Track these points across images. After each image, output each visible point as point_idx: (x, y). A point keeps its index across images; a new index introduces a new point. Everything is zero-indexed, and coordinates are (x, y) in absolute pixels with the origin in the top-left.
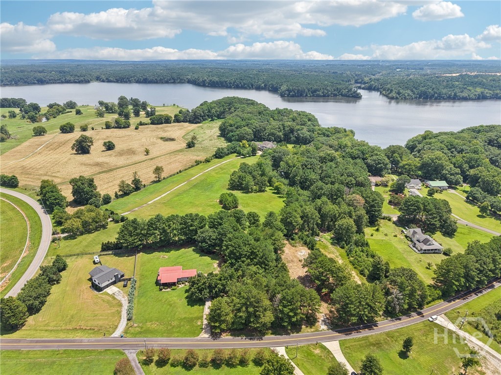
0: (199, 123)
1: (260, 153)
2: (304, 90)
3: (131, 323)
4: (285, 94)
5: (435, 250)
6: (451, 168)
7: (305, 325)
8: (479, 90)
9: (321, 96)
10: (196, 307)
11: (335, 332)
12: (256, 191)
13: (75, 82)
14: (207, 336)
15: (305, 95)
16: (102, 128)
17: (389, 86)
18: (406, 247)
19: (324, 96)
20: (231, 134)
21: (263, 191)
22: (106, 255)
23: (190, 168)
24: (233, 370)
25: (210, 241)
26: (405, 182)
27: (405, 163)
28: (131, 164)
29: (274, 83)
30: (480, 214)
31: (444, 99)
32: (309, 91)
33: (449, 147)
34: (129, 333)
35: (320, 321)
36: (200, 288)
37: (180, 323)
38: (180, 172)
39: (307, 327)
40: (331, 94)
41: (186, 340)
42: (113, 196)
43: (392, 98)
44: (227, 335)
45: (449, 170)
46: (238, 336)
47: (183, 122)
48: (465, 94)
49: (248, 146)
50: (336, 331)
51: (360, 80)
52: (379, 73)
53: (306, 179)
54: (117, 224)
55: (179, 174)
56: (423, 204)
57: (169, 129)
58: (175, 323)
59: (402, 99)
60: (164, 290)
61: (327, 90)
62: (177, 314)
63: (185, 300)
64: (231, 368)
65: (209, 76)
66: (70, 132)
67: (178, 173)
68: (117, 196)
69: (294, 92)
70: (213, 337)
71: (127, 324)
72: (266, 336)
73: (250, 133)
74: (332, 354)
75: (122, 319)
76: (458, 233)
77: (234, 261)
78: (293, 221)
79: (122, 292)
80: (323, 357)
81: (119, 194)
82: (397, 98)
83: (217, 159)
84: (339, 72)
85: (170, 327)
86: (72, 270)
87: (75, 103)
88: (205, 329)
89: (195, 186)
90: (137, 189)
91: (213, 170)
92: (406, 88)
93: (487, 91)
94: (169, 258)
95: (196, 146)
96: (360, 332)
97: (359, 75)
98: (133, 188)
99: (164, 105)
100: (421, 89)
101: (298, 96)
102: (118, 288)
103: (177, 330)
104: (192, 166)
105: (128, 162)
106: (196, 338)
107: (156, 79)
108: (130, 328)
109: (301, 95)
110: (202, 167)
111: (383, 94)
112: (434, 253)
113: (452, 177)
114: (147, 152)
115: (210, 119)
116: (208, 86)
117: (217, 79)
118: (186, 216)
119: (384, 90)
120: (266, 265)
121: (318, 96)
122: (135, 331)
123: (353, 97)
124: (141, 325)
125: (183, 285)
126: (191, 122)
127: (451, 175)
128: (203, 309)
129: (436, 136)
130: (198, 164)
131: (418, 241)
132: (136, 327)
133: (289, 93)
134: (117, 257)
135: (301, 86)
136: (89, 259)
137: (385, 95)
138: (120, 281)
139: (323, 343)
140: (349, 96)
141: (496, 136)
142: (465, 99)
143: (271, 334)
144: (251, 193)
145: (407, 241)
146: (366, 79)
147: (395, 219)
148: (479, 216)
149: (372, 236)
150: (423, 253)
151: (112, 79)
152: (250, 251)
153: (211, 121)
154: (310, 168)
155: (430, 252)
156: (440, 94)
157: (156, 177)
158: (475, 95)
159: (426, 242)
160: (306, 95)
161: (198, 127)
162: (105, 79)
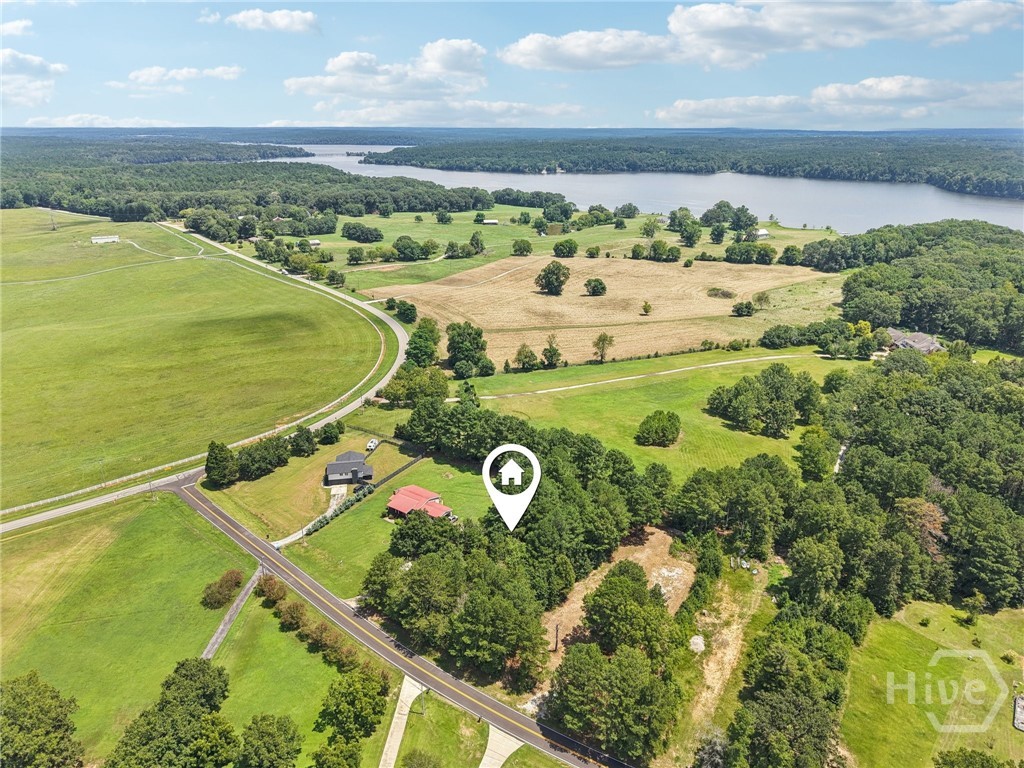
3: (304, 539)
7: (504, 683)
11: (538, 728)
13: (688, 172)
14: (354, 605)
16: (625, 257)
21: (776, 436)
23: (684, 353)
28: (599, 324)
34: (290, 550)
35: (539, 694)
38: (656, 355)
39: (505, 688)
41: (326, 595)
42: (499, 367)
44: (377, 621)
46: (388, 632)
47: (802, 264)
49: (871, 335)
50: (542, 729)
55: (653, 360)
57: (754, 275)
60: (386, 518)
62: (359, 556)
66: (567, 257)
67: (649, 357)
68: (507, 369)
70: (358, 612)
71: (299, 539)
72: (422, 657)
74: (483, 753)
75: (302, 530)
79: (344, 496)
81: (513, 365)
83: (762, 348)
85: (332, 569)
86: (335, 449)
87: (636, 209)
90: (551, 366)
91: (726, 367)
94: (452, 480)
95: (757, 315)
96: (586, 761)
98: (542, 363)
99: (805, 226)
102: (347, 490)
103: (333, 577)
104: (692, 351)
105: (598, 320)
106: (340, 599)
107: (850, 172)
108: (297, 545)
114: (647, 310)
122: (296, 551)
124: (310, 547)
126: (818, 267)
130: (709, 349)
132: (304, 547)
138: (359, 482)
139: (492, 728)
143: (435, 660)
144: (745, 431)
149: (924, 624)
151: (757, 167)
157: (596, 354)
162: (745, 167)
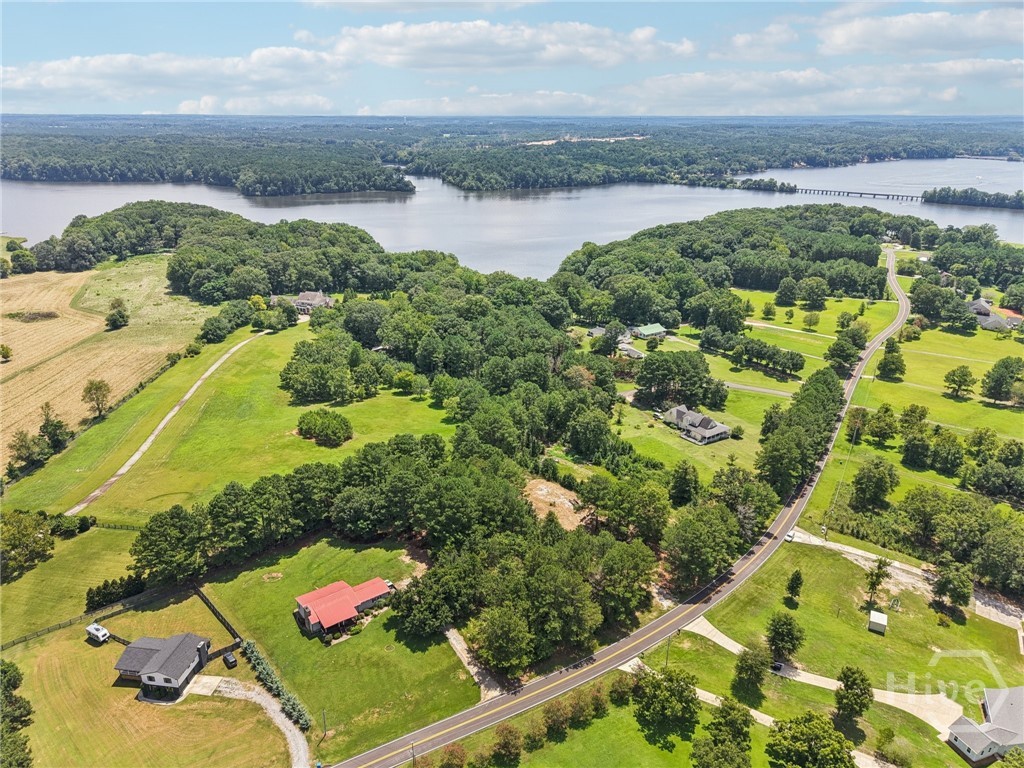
0: (87, 268)
1: (304, 319)
2: (297, 180)
3: (315, 735)
4: (255, 190)
5: (721, 434)
6: (662, 300)
7: (637, 611)
8: (601, 168)
9: (334, 192)
10: (433, 649)
11: (687, 605)
12: (361, 398)
14: (495, 693)
15: (299, 190)
17: (456, 166)
18: (678, 439)
19: (341, 191)
20: (208, 285)
21: (374, 395)
22: (112, 615)
23: (159, 374)
24: (589, 730)
25: (375, 514)
26: (617, 334)
27: (590, 301)
29: (219, 168)
30: (734, 366)
31: (554, 186)
32: (307, 181)
33: (641, 266)
34: (327, 755)
35: (655, 595)
36: (433, 607)
37: (425, 690)
38: (142, 386)
39: (643, 612)
40: (354, 185)
41: (465, 718)
43: (470, 189)
44: (531, 678)
45: (660, 303)
46: (552, 671)
47: (40, 270)
48: (583, 176)
49: (265, 306)
50: (688, 603)
51: (391, 157)
52: (417, 141)
53: (458, 355)
54: (72, 540)
55: (142, 392)
56: (675, 362)
57: (14, 291)
58: (416, 694)
59: (487, 190)
60: (334, 642)
61: (345, 178)
62: (404, 676)
63: (397, 644)
64: (584, 729)
65: (35, 155)
67: (137, 392)
68: (14, 474)
69: (275, 185)
70: (508, 691)
71: (309, 740)
72: (596, 653)
73: (263, 279)
74: (709, 640)
75: (288, 735)
76: (730, 401)
77: (460, 536)
78: (507, 435)
79: (234, 680)
80: (702, 650)
81: (16, 466)
82: (479, 189)
83: (212, 345)
84: (338, 141)
85: (409, 708)
86: (41, 681)
88: (481, 682)
89: (207, 412)
90: (57, 445)
91: (223, 369)
92: (488, 168)
93: (612, 169)
94: (287, 576)
95: (131, 321)
96: (719, 591)
97: (382, 146)
98: (49, 446)
100: (515, 169)
101: (286, 194)
102: (218, 675)
103: (429, 707)
104: (164, 370)
106: (478, 705)
108: (323, 745)
109: (292, 191)
110: (188, 367)
111: (450, 182)
112: (720, 439)
113: (668, 314)
114: (5, 355)
115: (115, 257)
116: (39, 180)
117: (63, 162)
118: (296, 473)
119: (448, 174)
120: (522, 527)
121: (329, 191)
122: (338, 745)
123: (398, 190)
124: (341, 728)
125: (370, 618)
126: (61, 267)
127: (666, 311)
128: (450, 646)
129: (608, 250)
130: (175, 362)
131: (692, 425)
132: (334, 737)
133: (265, 187)
134: (149, 613)
135: (288, 172)
136: (69, 638)
137: (453, 185)
138: (210, 659)
139: (686, 628)
140: (390, 189)
141: (689, 241)
142: (586, 184)
143: (601, 645)
144: (351, 402)
145: (672, 431)
146: (403, 154)
147: (630, 399)
148: (732, 370)
150: (708, 443)
152: (480, 508)
153: (118, 260)
154: (455, 334)
155: (716, 438)
156: (546, 178)
157: (92, 409)
158: (598, 177)
159: (706, 423)
160: (303, 191)
161: (95, 278)
